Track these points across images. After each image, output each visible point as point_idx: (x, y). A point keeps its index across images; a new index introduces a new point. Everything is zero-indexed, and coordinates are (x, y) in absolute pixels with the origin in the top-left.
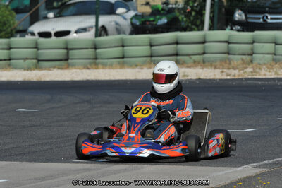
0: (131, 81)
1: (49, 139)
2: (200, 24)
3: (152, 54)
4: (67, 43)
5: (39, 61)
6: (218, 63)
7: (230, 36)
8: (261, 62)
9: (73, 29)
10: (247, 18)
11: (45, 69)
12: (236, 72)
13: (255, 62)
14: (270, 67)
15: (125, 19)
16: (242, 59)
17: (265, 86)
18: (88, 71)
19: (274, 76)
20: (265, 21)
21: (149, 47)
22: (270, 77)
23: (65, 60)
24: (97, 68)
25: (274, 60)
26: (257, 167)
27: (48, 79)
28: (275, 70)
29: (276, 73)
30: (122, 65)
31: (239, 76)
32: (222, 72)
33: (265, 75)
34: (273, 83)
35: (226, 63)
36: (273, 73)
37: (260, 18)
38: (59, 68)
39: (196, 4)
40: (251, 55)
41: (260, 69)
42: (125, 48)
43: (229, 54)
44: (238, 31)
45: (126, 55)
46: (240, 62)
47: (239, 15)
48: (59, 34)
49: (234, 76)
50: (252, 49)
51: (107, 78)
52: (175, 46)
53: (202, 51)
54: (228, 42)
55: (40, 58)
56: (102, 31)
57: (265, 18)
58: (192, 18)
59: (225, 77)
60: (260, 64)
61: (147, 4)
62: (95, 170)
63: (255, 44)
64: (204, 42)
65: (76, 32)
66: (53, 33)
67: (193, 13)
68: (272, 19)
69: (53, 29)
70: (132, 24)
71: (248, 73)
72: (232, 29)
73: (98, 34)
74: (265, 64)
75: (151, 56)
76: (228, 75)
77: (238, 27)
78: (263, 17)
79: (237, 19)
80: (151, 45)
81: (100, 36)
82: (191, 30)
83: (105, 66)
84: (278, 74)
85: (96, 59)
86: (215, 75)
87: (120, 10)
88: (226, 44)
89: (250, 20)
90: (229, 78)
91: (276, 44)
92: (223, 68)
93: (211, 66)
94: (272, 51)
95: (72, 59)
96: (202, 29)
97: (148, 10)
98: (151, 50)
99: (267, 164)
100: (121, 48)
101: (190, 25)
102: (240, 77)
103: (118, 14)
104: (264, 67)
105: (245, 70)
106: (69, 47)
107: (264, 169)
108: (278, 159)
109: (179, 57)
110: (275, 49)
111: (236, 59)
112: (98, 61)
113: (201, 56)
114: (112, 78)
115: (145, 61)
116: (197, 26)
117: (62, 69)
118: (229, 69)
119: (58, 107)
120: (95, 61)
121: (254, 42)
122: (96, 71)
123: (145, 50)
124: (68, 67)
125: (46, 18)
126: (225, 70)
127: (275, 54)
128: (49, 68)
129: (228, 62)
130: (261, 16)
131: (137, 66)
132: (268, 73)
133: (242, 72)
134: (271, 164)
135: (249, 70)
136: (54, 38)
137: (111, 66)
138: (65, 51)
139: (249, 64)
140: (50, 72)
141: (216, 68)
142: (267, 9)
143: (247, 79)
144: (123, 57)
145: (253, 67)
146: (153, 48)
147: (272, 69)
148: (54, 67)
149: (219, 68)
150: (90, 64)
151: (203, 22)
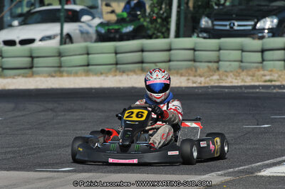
0: (96, 89)
1: (13, 147)
2: (165, 32)
3: (117, 62)
4: (31, 50)
5: (4, 69)
6: (183, 71)
7: (196, 43)
8: (228, 70)
9: (38, 37)
10: (213, 25)
11: (10, 77)
12: (202, 79)
13: (221, 70)
14: (237, 74)
15: (90, 26)
16: (208, 67)
17: (231, 93)
18: (52, 79)
19: (240, 84)
20: (231, 28)
21: (114, 55)
22: (236, 84)
23: (30, 68)
24: (62, 76)
25: (240, 67)
26: (221, 175)
27: (12, 87)
28: (242, 77)
29: (243, 80)
30: (87, 73)
31: (205, 83)
32: (188, 79)
33: (231, 82)
34: (239, 90)
35: (192, 70)
36: (240, 81)
37: (226, 25)
38: (23, 76)
39: (161, 12)
40: (218, 62)
41: (227, 76)
42: (90, 56)
43: (194, 61)
44: (205, 38)
45: (91, 62)
46: (206, 69)
47: (205, 22)
48: (24, 42)
49: (201, 83)
50: (219, 57)
51: (72, 86)
52: (140, 53)
53: (167, 59)
54: (194, 50)
55: (4, 66)
56: (67, 39)
57: (232, 25)
58: (158, 26)
59: (191, 85)
60: (226, 71)
61: (113, 12)
62: (58, 178)
63: (221, 51)
64: (170, 50)
65: (41, 40)
66: (17, 41)
67: (159, 20)
68: (239, 26)
69: (18, 38)
70: (97, 32)
71: (213, 80)
72: (198, 36)
73: (63, 42)
74: (231, 72)
75: (117, 64)
76: (194, 83)
77: (205, 35)
78: (230, 24)
79: (203, 26)
80: (116, 53)
81: (65, 43)
82: (157, 38)
83: (69, 74)
84: (245, 82)
85: (60, 67)
86: (181, 82)
87: (85, 18)
88: (192, 52)
89: (217, 27)
90: (195, 85)
91: (243, 51)
92: (189, 75)
93: (177, 73)
94: (239, 59)
95: (36, 67)
96: (168, 37)
97: (113, 18)
98: (116, 58)
99: (232, 172)
100: (86, 56)
101: (156, 32)
102: (206, 85)
103: (83, 22)
104: (231, 74)
105: (211, 78)
106: (34, 55)
107: (229, 178)
108: (243, 167)
109: (145, 65)
110: (242, 56)
111: (202, 67)
112: (62, 69)
113: (167, 64)
114: (77, 86)
115: (111, 69)
116: (163, 33)
117: (26, 77)
118: (195, 76)
119: (22, 116)
120: (59, 69)
121: (220, 49)
122: (60, 78)
123: (110, 58)
124: (32, 75)
125: (10, 26)
126: (191, 78)
127: (241, 61)
128: (13, 77)
129: (194, 70)
130: (228, 23)
131: (102, 74)
132: (234, 80)
133: (208, 79)
134: (236, 172)
135: (216, 77)
136: (18, 46)
137: (76, 74)
138: (29, 59)
139: (215, 72)
140: (14, 81)
141: (182, 75)
142: (234, 16)
143: (212, 87)
144: (88, 65)
145: (219, 75)
146: (119, 56)
147: (239, 76)
148: (19, 75)
149: (185, 76)
150: (55, 72)
151: (168, 30)
